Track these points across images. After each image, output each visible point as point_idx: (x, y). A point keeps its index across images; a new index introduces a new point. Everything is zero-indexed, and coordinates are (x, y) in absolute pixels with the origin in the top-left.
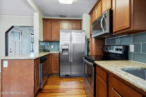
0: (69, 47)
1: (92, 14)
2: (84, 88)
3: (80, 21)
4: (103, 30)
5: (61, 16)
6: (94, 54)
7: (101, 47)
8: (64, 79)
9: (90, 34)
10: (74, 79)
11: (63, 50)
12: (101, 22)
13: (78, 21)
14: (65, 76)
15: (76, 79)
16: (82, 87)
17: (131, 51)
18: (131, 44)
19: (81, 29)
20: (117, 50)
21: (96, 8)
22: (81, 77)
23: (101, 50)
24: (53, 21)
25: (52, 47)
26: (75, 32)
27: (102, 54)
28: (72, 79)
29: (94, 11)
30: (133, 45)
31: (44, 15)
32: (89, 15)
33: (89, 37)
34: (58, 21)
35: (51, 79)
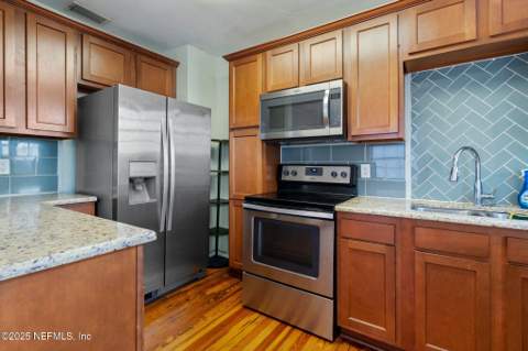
1: (240, 60)
5: (74, 8)
9: (230, 125)
13: (163, 66)
18: (364, 163)
20: (334, 175)
21: (268, 52)
25: (3, 167)
30: (369, 166)
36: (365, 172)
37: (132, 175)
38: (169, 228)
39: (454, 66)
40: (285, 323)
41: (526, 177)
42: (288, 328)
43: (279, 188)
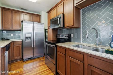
0: (32, 35)
1: (49, 13)
2: (45, 64)
3: (40, 16)
4: (59, 25)
5: (22, 9)
6: (51, 40)
7: (55, 35)
8: (28, 62)
9: (48, 26)
10: (36, 60)
11: (26, 38)
12: (58, 20)
13: (38, 16)
14: (28, 59)
15: (38, 59)
16: (44, 64)
17: (72, 37)
18: (72, 34)
19: (40, 22)
20: (65, 36)
21: (53, 10)
22: (42, 57)
23: (55, 37)
24: (14, 12)
25: (12, 35)
26: (37, 24)
27: (56, 40)
28: (34, 60)
29: (51, 11)
30: (73, 34)
31: (2, 4)
32: (47, 13)
33: (47, 28)
34: (20, 13)
35: (14, 65)
36: (72, 36)
37: (26, 36)
38: (34, 46)
39: (92, 5)
40: (50, 69)
41: (112, 37)
42: (50, 70)
43: (57, 39)
